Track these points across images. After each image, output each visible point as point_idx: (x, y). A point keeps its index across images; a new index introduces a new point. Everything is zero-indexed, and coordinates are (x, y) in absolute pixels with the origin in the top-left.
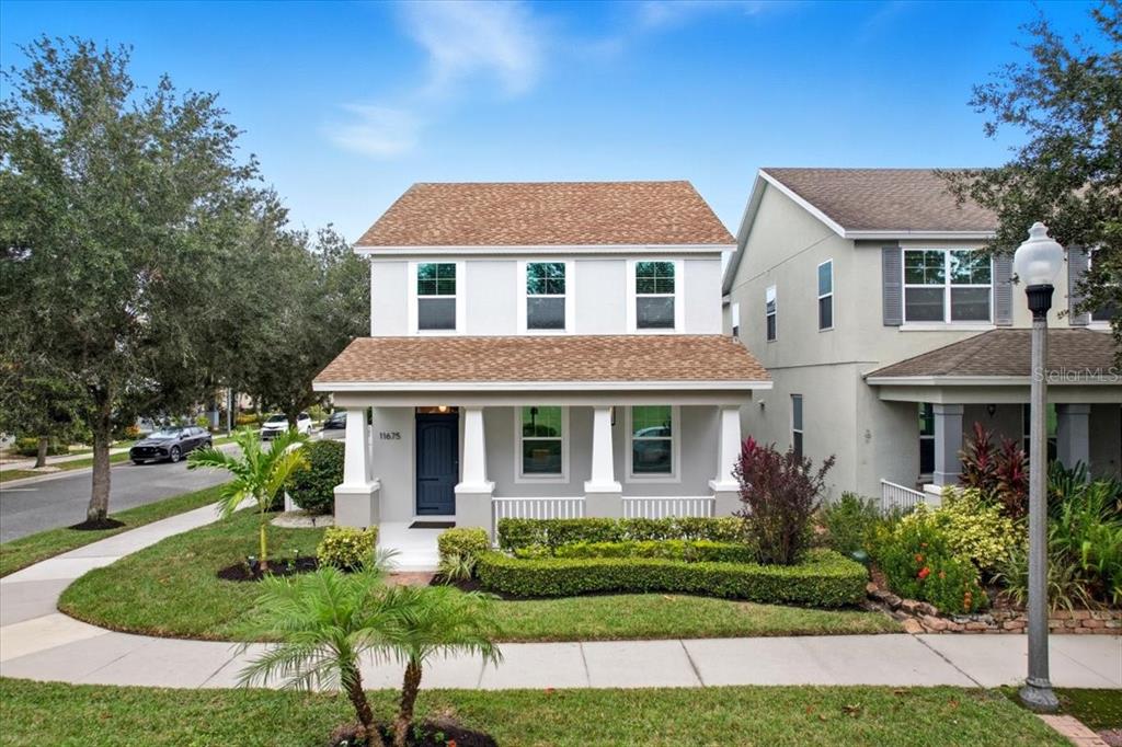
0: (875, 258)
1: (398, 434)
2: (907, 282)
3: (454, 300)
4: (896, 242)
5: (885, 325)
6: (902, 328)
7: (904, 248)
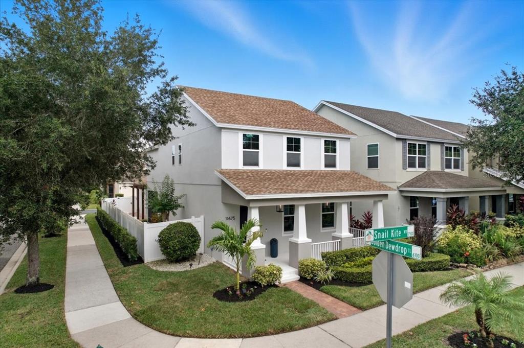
0: (399, 145)
1: (234, 217)
2: (409, 154)
3: (258, 152)
4: (406, 139)
5: (403, 169)
6: (407, 170)
7: (408, 142)
